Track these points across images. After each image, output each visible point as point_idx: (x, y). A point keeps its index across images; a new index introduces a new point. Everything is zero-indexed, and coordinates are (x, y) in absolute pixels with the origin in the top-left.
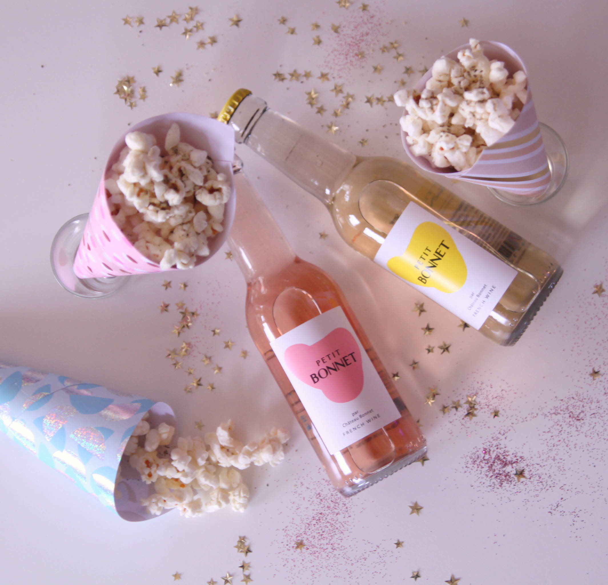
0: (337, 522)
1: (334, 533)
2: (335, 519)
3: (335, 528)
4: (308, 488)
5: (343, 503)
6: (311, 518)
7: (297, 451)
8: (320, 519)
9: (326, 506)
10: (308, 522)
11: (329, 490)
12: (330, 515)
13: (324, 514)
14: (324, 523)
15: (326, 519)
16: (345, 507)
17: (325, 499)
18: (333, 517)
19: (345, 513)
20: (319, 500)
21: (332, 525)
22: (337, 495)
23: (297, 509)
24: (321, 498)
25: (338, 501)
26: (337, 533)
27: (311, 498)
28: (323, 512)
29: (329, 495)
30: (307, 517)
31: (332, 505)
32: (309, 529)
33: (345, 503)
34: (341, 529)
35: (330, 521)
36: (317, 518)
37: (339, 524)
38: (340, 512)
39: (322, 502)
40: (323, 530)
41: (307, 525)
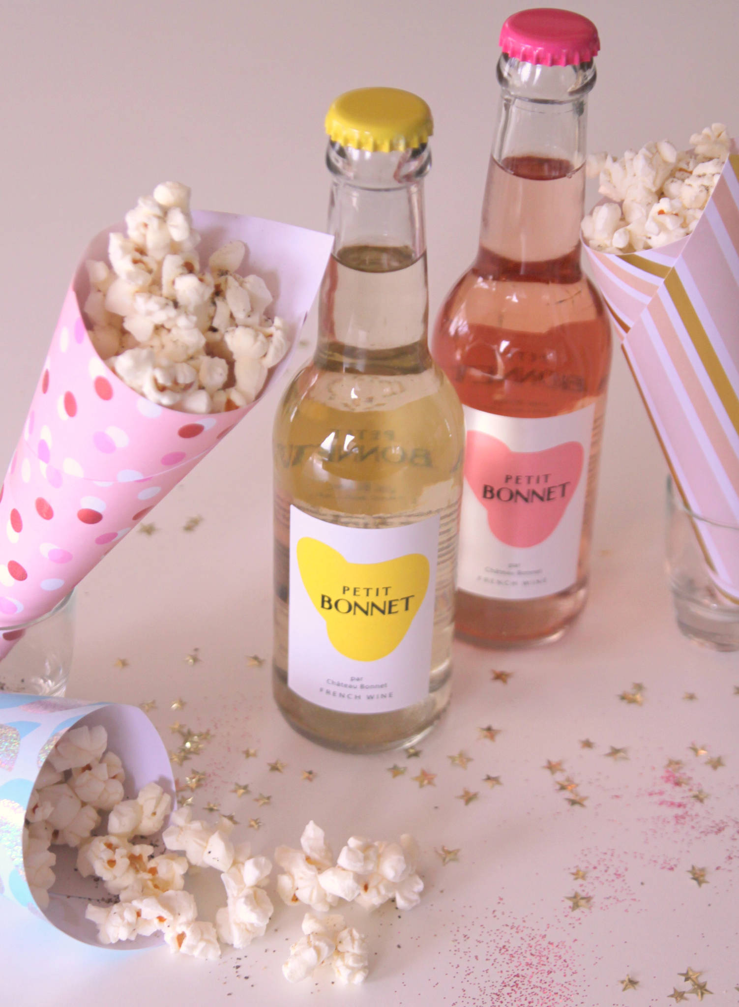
0: (553, 985)
1: (552, 1001)
2: (548, 980)
3: (553, 993)
4: (479, 942)
5: (555, 954)
6: (499, 986)
7: (442, 892)
8: (517, 985)
9: (523, 963)
10: (496, 991)
11: (522, 938)
12: (535, 976)
13: (523, 976)
14: (527, 989)
15: (530, 982)
16: (562, 960)
17: (519, 952)
18: (544, 978)
19: (565, 968)
20: (508, 957)
21: (543, 990)
22: (540, 945)
23: (469, 974)
24: (510, 952)
25: (545, 953)
26: (557, 998)
27: (491, 955)
28: (521, 973)
29: (524, 947)
30: (490, 984)
31: (535, 961)
32: (502, 1002)
33: (559, 954)
34: (563, 994)
35: (539, 984)
36: (512, 983)
37: (559, 987)
38: (554, 968)
39: (513, 959)
40: (529, 999)
41: (495, 997)
